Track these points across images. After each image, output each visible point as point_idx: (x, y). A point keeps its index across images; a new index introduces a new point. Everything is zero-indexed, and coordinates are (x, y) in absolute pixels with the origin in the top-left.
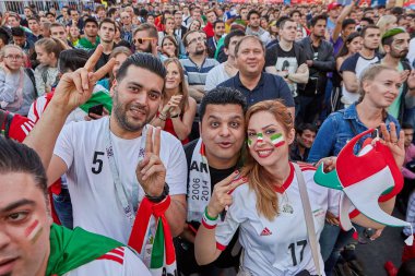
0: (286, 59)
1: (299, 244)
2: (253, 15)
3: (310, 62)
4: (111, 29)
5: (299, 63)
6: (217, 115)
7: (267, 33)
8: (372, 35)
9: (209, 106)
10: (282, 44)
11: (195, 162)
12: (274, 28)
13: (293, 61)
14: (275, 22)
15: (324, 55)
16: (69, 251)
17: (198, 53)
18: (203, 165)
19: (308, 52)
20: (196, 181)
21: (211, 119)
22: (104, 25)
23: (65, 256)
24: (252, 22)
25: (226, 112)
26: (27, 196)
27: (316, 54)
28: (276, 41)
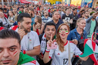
0: (67, 18)
1: (66, 59)
2: (60, 8)
3: (73, 19)
4: (26, 9)
5: (70, 19)
6: (49, 28)
7: (63, 12)
8: (87, 13)
9: (47, 26)
10: (66, 15)
11: (43, 39)
12: (65, 11)
13: (69, 18)
14: (65, 10)
15: (76, 18)
16: (24, 59)
17: (46, 16)
18: (45, 40)
19: (72, 17)
20: (43, 43)
21: (48, 29)
22: (25, 8)
23: (22, 60)
24: (59, 9)
25: (51, 27)
26: (15, 45)
27: (74, 17)
28: (65, 14)
